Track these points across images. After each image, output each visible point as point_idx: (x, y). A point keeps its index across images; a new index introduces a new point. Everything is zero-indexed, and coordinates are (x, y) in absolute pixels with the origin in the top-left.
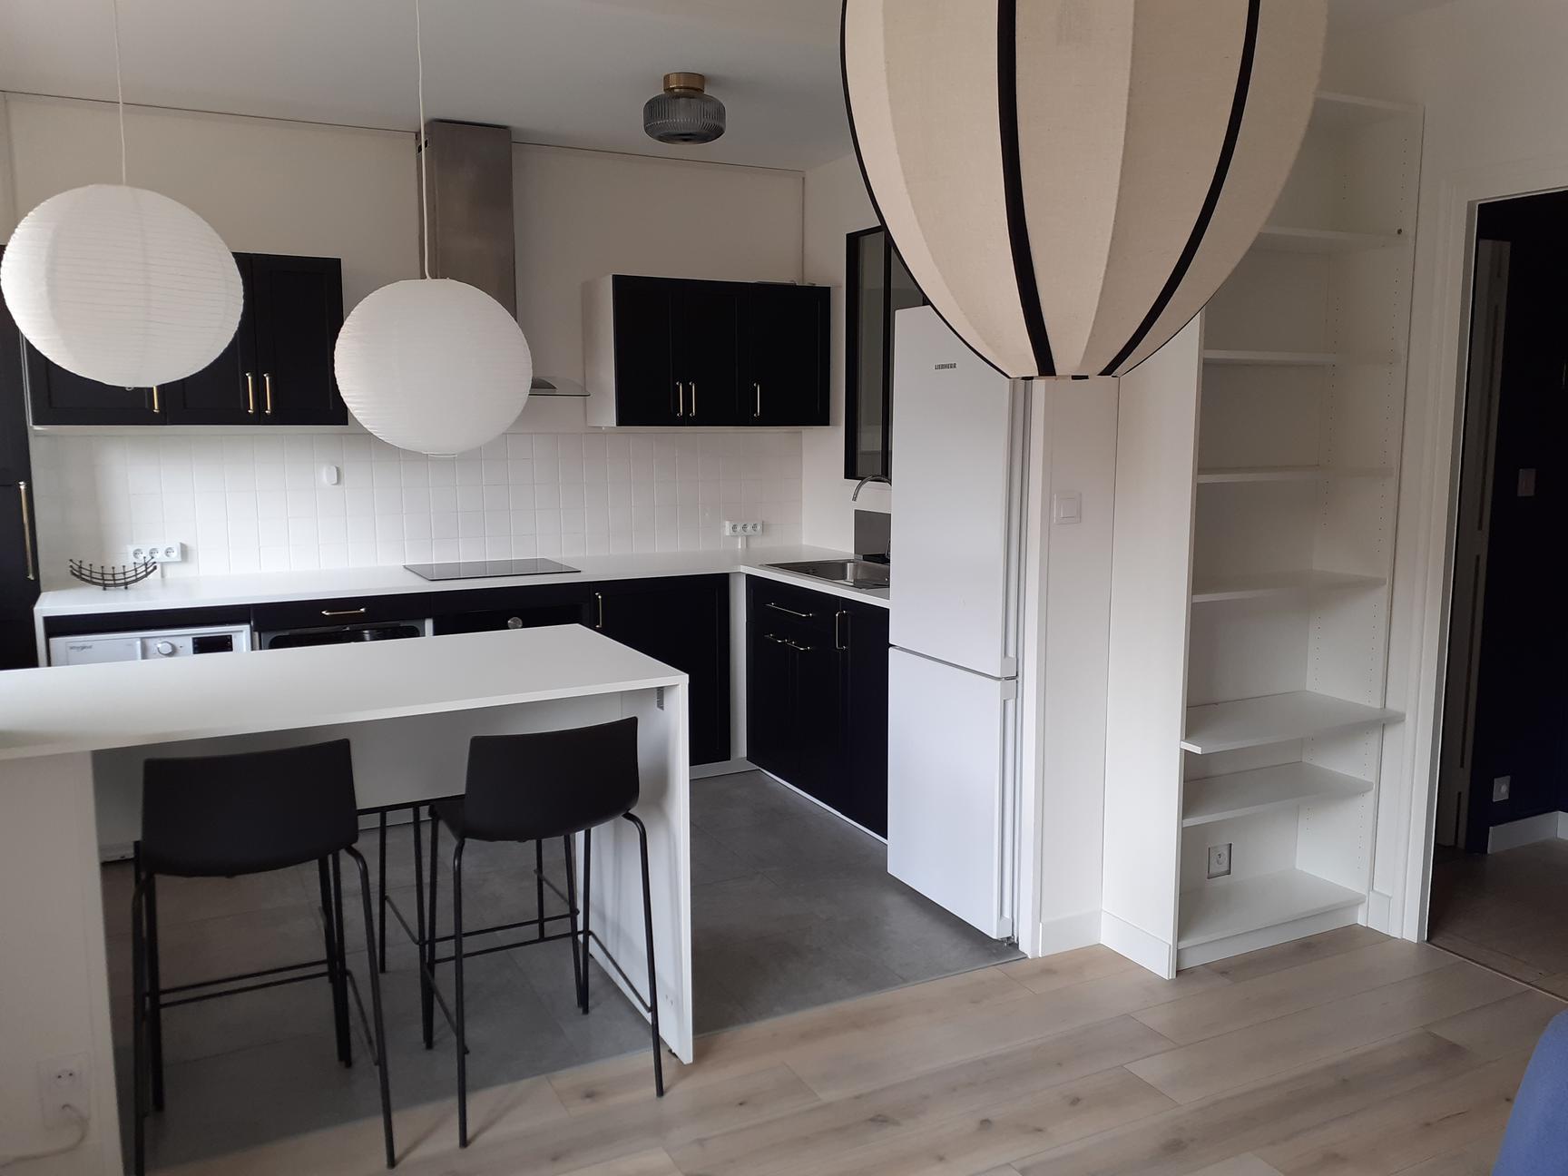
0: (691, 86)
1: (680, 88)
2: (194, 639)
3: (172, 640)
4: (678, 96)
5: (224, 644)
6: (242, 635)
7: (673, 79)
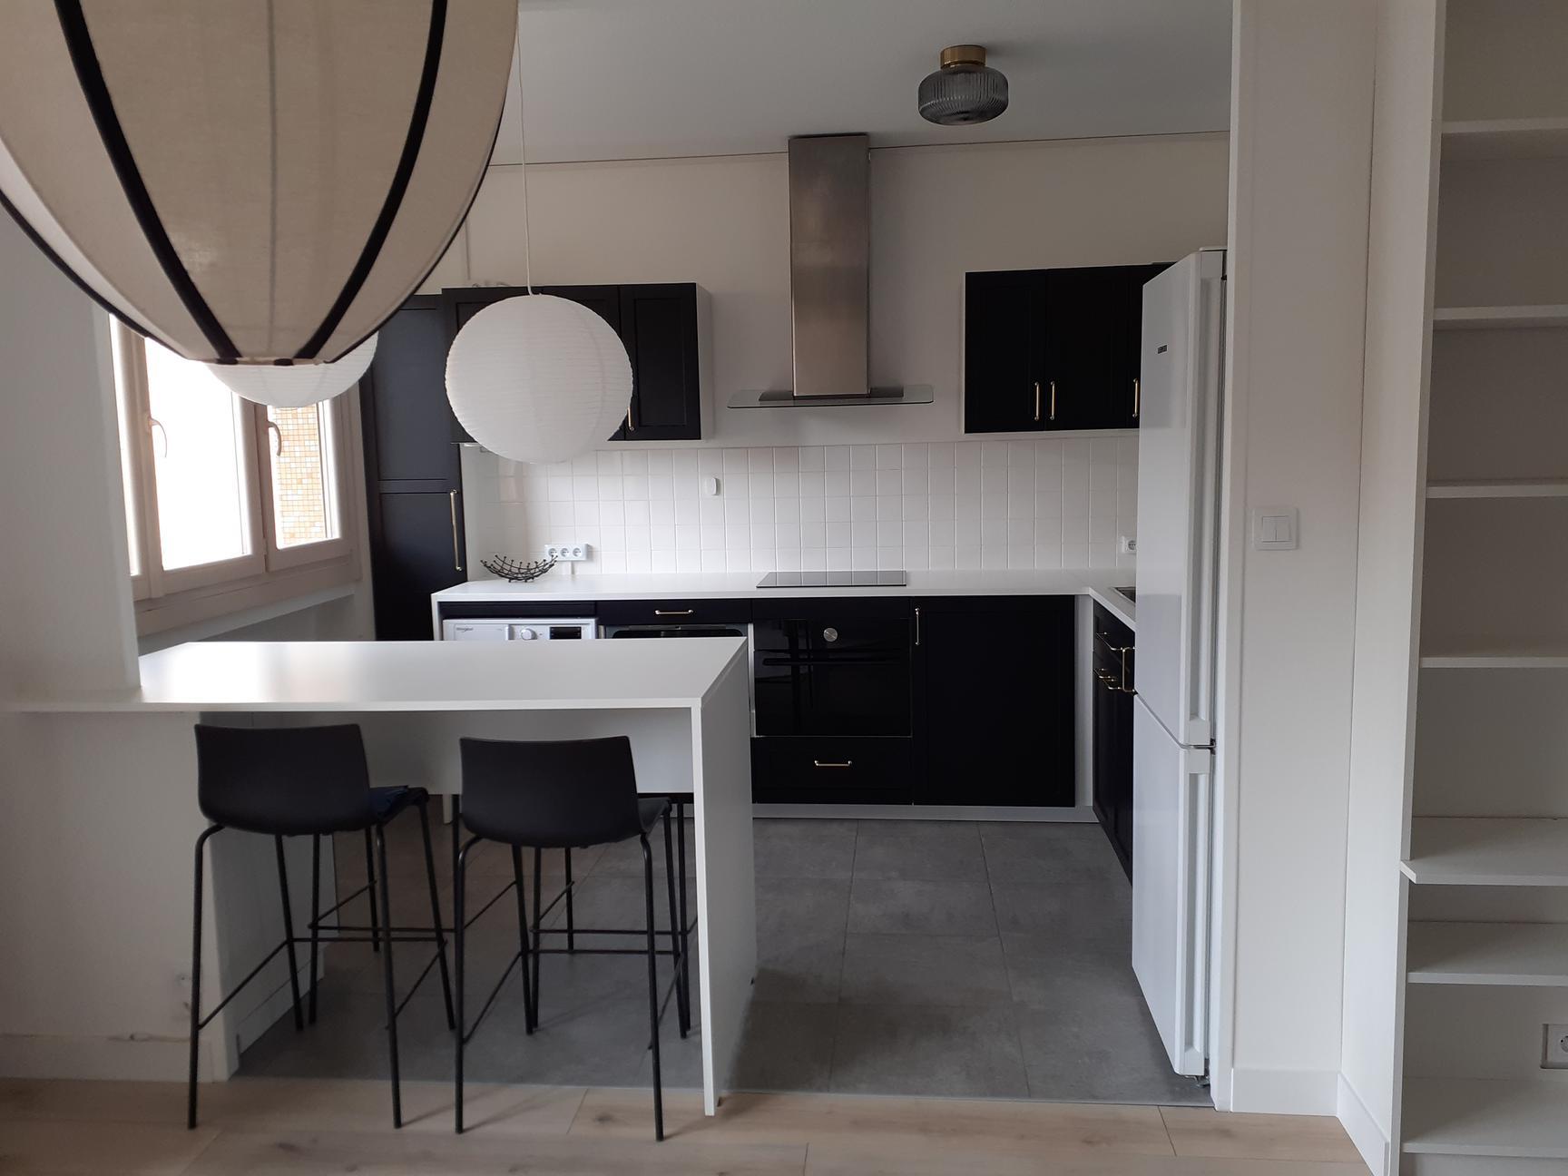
0: (967, 59)
1: (956, 63)
2: (551, 628)
3: (534, 628)
4: (955, 72)
5: (574, 634)
6: (588, 626)
7: (948, 53)
